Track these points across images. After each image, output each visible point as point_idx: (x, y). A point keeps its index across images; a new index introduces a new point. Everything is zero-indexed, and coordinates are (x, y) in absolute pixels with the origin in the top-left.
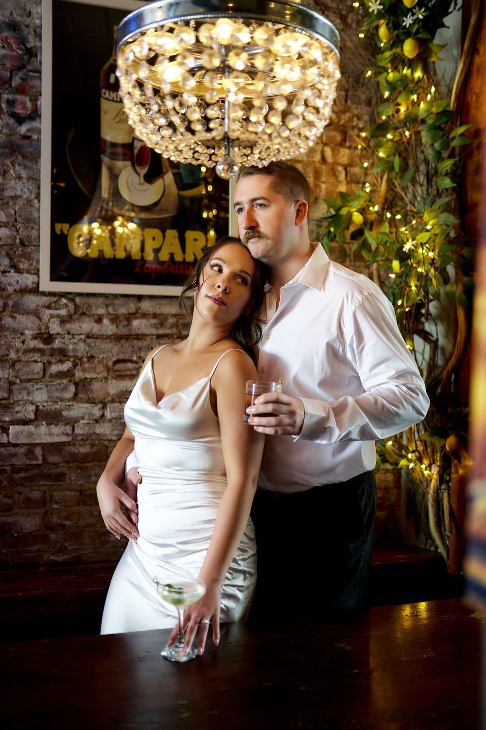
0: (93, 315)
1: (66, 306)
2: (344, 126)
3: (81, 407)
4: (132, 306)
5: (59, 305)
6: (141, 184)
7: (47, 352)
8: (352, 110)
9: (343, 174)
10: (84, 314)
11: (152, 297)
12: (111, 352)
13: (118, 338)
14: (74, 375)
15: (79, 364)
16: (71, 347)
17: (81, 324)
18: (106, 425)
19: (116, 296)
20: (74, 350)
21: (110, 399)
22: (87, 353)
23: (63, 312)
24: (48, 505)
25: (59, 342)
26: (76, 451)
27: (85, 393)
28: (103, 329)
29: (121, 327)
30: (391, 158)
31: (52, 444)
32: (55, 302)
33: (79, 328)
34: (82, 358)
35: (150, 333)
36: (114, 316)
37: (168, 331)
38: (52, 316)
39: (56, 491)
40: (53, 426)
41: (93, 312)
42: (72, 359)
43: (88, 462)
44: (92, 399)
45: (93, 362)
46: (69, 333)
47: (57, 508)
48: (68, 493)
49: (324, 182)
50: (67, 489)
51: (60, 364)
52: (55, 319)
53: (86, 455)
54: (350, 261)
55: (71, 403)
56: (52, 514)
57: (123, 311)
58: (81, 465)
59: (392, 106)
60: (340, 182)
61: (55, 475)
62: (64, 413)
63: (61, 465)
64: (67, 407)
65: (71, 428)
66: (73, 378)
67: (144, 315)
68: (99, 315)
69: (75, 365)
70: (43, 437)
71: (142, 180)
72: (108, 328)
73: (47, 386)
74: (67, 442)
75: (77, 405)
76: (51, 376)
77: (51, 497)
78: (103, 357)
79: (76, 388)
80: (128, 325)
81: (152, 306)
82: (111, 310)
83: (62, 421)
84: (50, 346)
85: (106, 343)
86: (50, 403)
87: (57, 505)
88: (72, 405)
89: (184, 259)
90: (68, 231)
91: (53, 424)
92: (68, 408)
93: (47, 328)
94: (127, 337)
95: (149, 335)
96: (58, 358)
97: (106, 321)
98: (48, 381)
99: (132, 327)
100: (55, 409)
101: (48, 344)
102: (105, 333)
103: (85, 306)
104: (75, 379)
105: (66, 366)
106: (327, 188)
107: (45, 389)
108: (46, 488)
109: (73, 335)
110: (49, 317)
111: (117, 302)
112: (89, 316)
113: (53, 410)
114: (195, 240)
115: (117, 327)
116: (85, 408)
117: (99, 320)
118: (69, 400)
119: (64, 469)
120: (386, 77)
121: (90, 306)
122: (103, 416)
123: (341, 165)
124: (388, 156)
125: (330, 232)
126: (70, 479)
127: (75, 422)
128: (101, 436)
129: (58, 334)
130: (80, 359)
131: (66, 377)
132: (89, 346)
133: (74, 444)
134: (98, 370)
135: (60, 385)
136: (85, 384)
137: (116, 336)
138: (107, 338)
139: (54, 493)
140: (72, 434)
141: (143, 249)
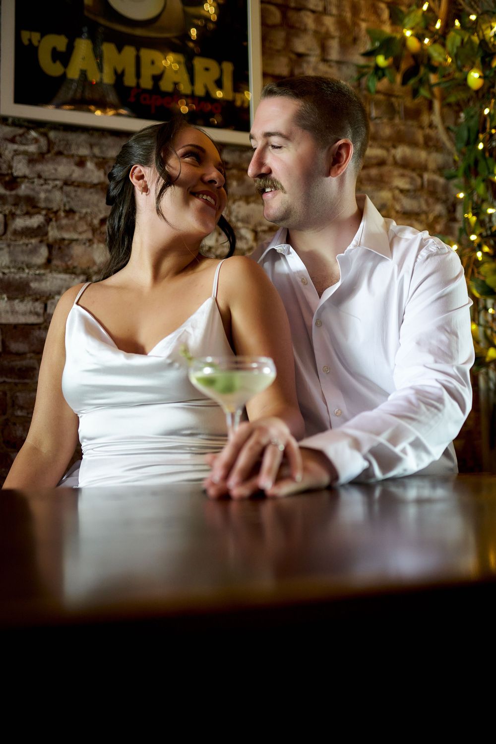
0: (73, 156)
1: (36, 141)
3: (56, 279)
5: (27, 139)
7: (11, 200)
9: (387, 12)
10: (60, 153)
12: (97, 205)
14: (46, 234)
15: (54, 219)
16: (42, 195)
17: (56, 166)
19: (103, 134)
20: (47, 200)
21: (95, 268)
22: (65, 205)
23: (32, 148)
24: (9, 411)
25: (26, 187)
27: (62, 258)
28: (87, 176)
31: (16, 326)
32: (21, 135)
33: (53, 171)
34: (57, 211)
36: (101, 160)
38: (16, 153)
39: (20, 391)
40: (17, 301)
41: (74, 152)
42: (44, 212)
44: (71, 267)
45: (73, 219)
46: (39, 177)
47: (23, 417)
49: (363, 20)
51: (27, 217)
52: (20, 157)
54: (400, 118)
55: (42, 271)
56: (15, 424)
57: (110, 152)
61: (20, 369)
62: (33, 285)
63: (29, 355)
64: (37, 277)
65: (42, 306)
66: (45, 238)
68: (81, 157)
69: (48, 221)
70: (3, 315)
72: (93, 173)
73: (9, 246)
74: (37, 323)
75: (50, 275)
76: (15, 232)
77: (13, 401)
78: (87, 213)
79: (50, 252)
82: (96, 151)
83: (30, 295)
84: (14, 193)
85: (91, 193)
86: (12, 270)
87: (22, 411)
88: (44, 274)
89: (193, 92)
90: (39, 42)
91: (16, 298)
92: (39, 278)
93: (10, 167)
96: (25, 209)
97: (90, 165)
98: (11, 239)
100: (21, 278)
101: (12, 189)
102: (89, 180)
103: (62, 143)
104: (48, 239)
105: (36, 221)
107: (6, 250)
108: (6, 387)
109: (46, 180)
110: (12, 153)
111: (105, 140)
112: (67, 157)
113: (17, 280)
114: (207, 69)
115: (105, 174)
116: (61, 279)
117: (81, 163)
118: (39, 267)
119: (32, 361)
121: (68, 144)
125: (377, 67)
127: (48, 299)
129: (25, 177)
130: (56, 213)
131: (36, 236)
132: (68, 196)
134: (80, 229)
135: (27, 245)
136: (62, 246)
138: (91, 187)
139: (18, 394)
140: (44, 313)
141: (138, 75)
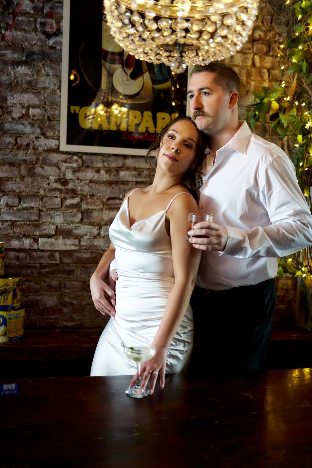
0: (94, 167)
1: (77, 161)
2: (269, 41)
3: (85, 228)
4: (120, 162)
5: (72, 160)
6: (128, 80)
7: (64, 191)
8: (275, 29)
9: (267, 74)
10: (88, 166)
11: (133, 157)
12: (105, 192)
13: (110, 183)
14: (81, 207)
15: (84, 200)
16: (79, 188)
17: (86, 173)
18: (101, 240)
19: (109, 155)
20: (82, 190)
21: (104, 223)
22: (90, 192)
23: (75, 165)
24: (63, 290)
25: (72, 185)
26: (81, 256)
27: (88, 218)
28: (101, 177)
29: (112, 176)
30: (301, 63)
31: (66, 251)
32: (69, 158)
33: (85, 176)
34: (86, 195)
35: (131, 181)
36: (108, 168)
37: (144, 180)
38: (67, 168)
39: (67, 281)
40: (67, 239)
41: (95, 165)
42: (80, 196)
43: (89, 264)
44: (92, 222)
45: (94, 199)
46: (78, 179)
47: (69, 292)
48: (76, 283)
49: (253, 80)
50: (75, 281)
51: (72, 199)
52: (69, 169)
53: (88, 259)
54: (269, 135)
55: (79, 225)
56: (65, 296)
57: (114, 165)
58: (84, 265)
59: (303, 26)
60: (265, 80)
61: (68, 271)
62: (74, 231)
63: (72, 265)
64: (76, 227)
65: (78, 241)
66: (80, 209)
67: (128, 169)
68: (98, 168)
69: (82, 200)
70: (60, 246)
71: (129, 78)
72: (104, 176)
73: (63, 213)
74: (76, 250)
75: (82, 226)
76: (66, 207)
77: (65, 285)
78: (100, 196)
79: (82, 215)
80: (117, 175)
81: (133, 163)
82: (106, 164)
83: (73, 236)
84: (66, 187)
85: (103, 186)
86: (65, 225)
87: (68, 290)
88: (79, 226)
89: (155, 131)
90: (79, 111)
91: (67, 238)
92: (77, 228)
93: (64, 175)
94: (116, 183)
95: (131, 182)
96: (71, 195)
97: (102, 172)
98: (64, 210)
99: (119, 176)
100: (69, 228)
101: (65, 186)
102: (102, 180)
103: (89, 161)
104: (81, 209)
105: (76, 201)
106: (255, 85)
107: (62, 215)
108: (61, 279)
109: (81, 180)
110: (65, 168)
111: (110, 159)
112: (92, 168)
113: (67, 229)
114: (163, 119)
115: (110, 176)
116: (87, 228)
117: (98, 171)
118: (77, 223)
119: (73, 267)
120: (300, 5)
121: (92, 162)
122: (99, 234)
123: (266, 68)
124: (299, 62)
125: (255, 115)
126: (77, 274)
127: (81, 237)
128: (98, 247)
129: (71, 179)
130: (85, 196)
131: (76, 208)
132: (91, 188)
133: (80, 252)
134: (97, 204)
135: (72, 212)
136: (88, 212)
137: (109, 182)
138: (103, 183)
139: (67, 282)
140: (79, 245)
141: (128, 124)
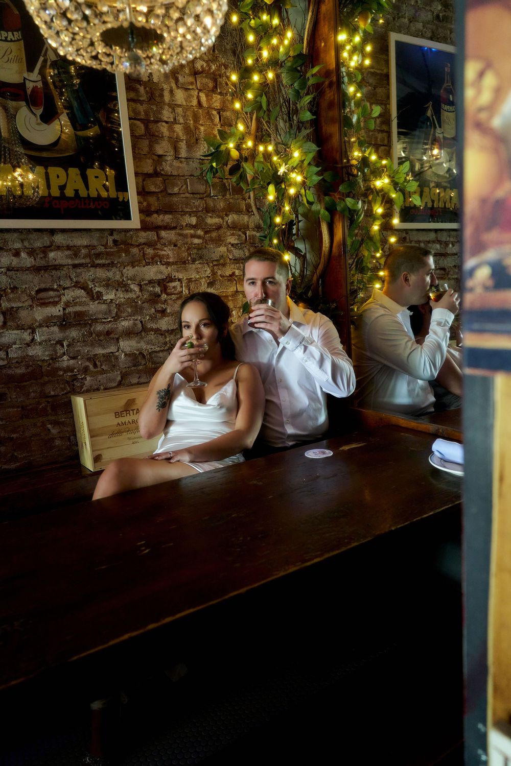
0: (10, 249)
2: (213, 73)
3: (11, 334)
4: (46, 240)
6: (38, 124)
8: (219, 59)
9: (218, 117)
10: (2, 249)
11: (63, 231)
12: (32, 282)
13: (37, 270)
14: (1, 306)
15: (4, 295)
18: (37, 347)
19: (29, 231)
21: (37, 324)
22: (10, 285)
26: (13, 372)
27: (13, 320)
28: (22, 262)
29: (38, 260)
30: (258, 99)
34: (5, 289)
35: (66, 264)
36: (30, 250)
37: (83, 261)
41: (11, 247)
43: (26, 382)
44: (21, 325)
45: (17, 293)
48: (11, 410)
49: (202, 125)
50: (9, 407)
53: (23, 375)
55: (1, 331)
57: (38, 244)
58: (19, 384)
59: (255, 51)
60: (216, 125)
65: (5, 353)
67: (59, 248)
68: (16, 249)
69: (0, 297)
71: (39, 121)
72: (26, 260)
74: (3, 365)
75: (7, 332)
78: (26, 288)
79: (4, 317)
80: (45, 257)
81: (65, 239)
82: (26, 244)
85: (27, 274)
88: (3, 333)
89: (88, 194)
94: (46, 268)
95: (65, 265)
97: (23, 255)
99: (49, 258)
102: (24, 266)
104: (2, 309)
106: (205, 131)
111: (31, 236)
112: (7, 251)
114: (96, 177)
115: (35, 260)
116: (15, 334)
117: (17, 254)
120: (249, 23)
121: (6, 242)
122: (33, 339)
123: (216, 110)
124: (256, 97)
125: (212, 166)
126: (11, 398)
127: (8, 348)
128: (34, 357)
132: (11, 278)
133: (10, 367)
134: (23, 299)
136: (12, 312)
137: (35, 268)
138: (26, 270)
140: (7, 358)
141: (49, 186)
